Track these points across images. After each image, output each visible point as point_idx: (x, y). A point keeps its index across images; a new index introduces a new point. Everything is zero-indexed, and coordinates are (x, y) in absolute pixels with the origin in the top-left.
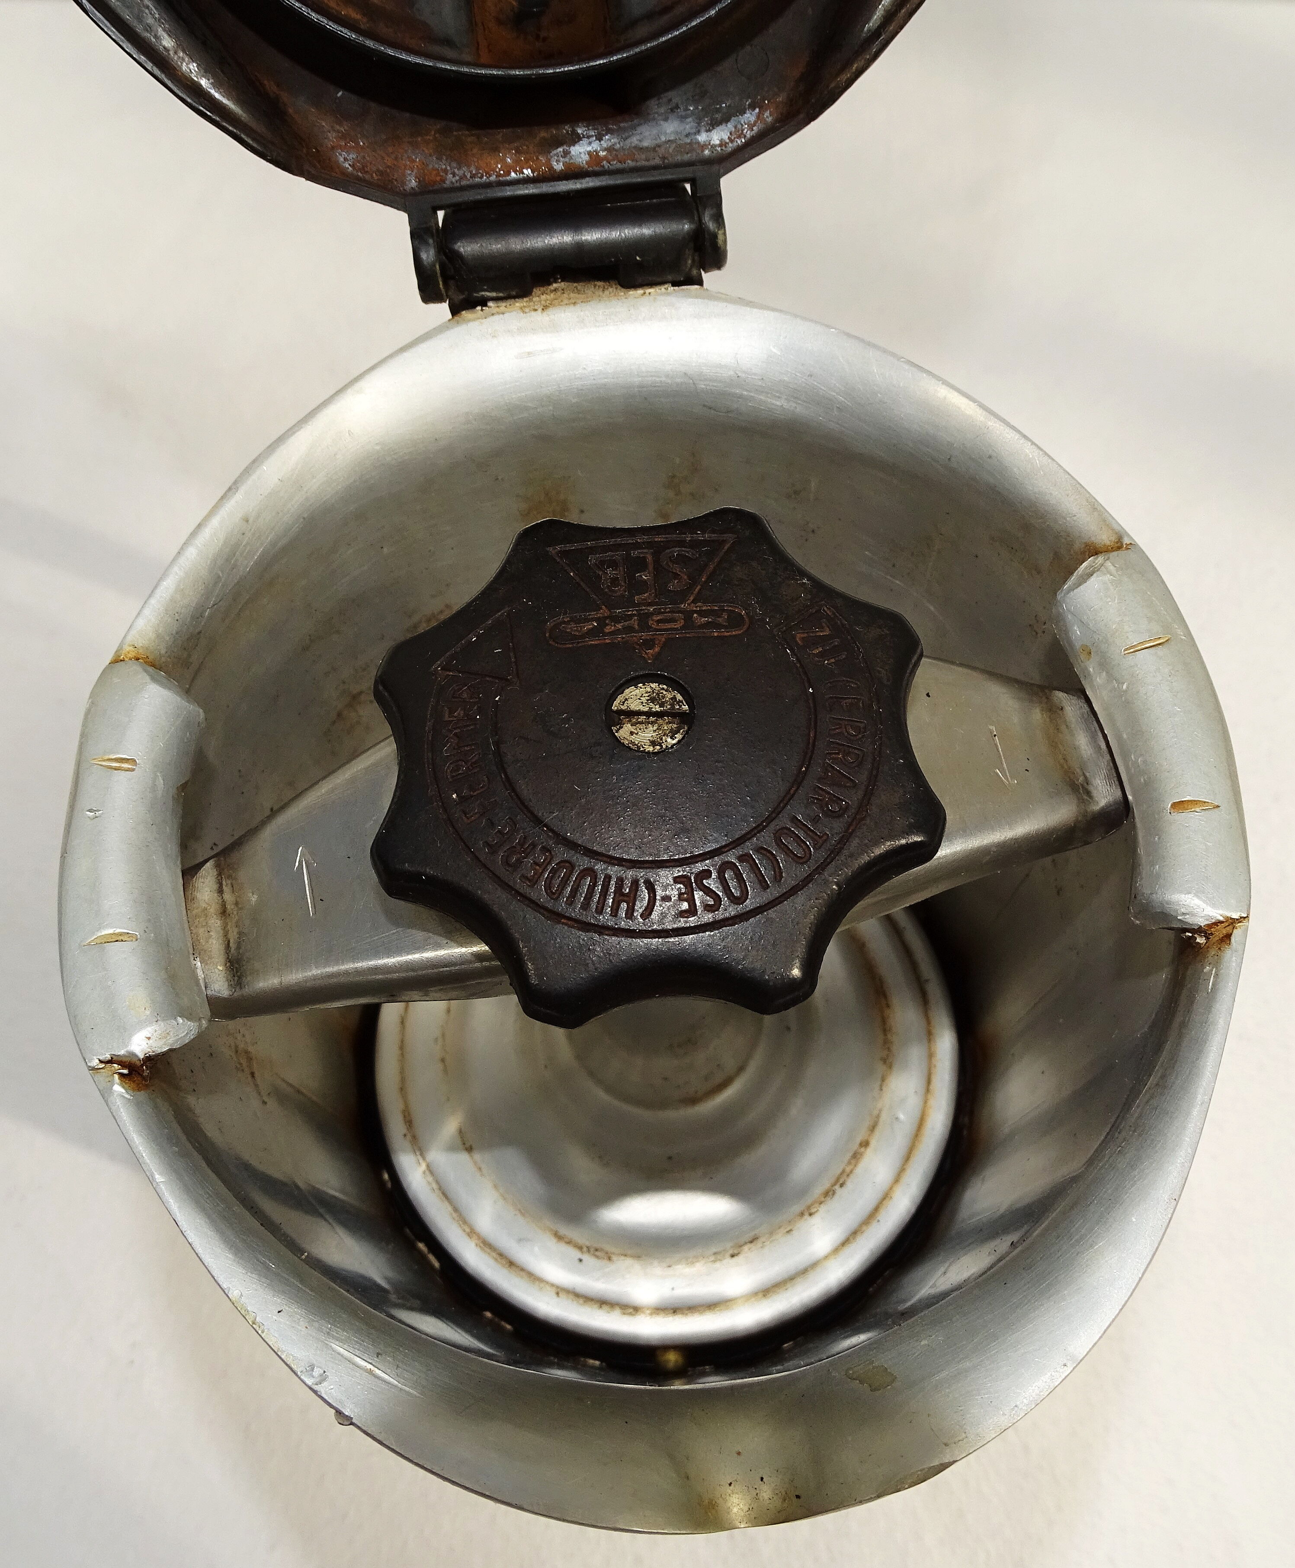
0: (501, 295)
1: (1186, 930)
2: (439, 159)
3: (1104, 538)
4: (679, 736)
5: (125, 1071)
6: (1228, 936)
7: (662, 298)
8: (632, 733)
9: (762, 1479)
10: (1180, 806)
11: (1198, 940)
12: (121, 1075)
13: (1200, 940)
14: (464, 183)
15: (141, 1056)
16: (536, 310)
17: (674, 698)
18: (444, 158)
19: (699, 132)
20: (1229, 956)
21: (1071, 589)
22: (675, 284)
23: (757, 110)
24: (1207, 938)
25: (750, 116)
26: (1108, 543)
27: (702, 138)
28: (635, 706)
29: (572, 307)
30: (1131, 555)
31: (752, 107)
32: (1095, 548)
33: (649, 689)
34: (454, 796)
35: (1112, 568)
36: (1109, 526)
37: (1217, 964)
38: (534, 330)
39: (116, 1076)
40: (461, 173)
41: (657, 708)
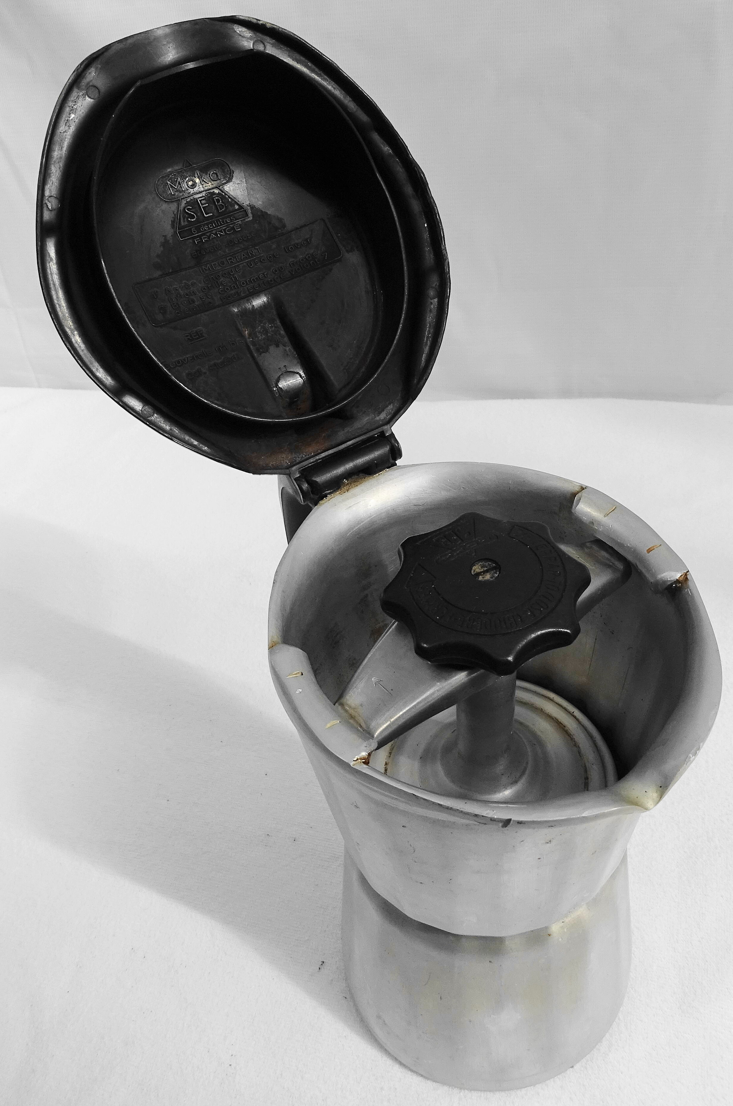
0: (331, 491)
1: (672, 584)
2: (292, 454)
3: (577, 489)
4: (498, 573)
5: (364, 761)
7: (386, 473)
8: (483, 578)
9: (646, 792)
10: (649, 551)
11: (678, 585)
13: (679, 585)
14: (303, 459)
15: (367, 754)
16: (345, 492)
17: (489, 564)
18: (293, 453)
19: (375, 417)
20: (690, 583)
21: (576, 508)
22: (389, 468)
23: (392, 404)
24: (681, 583)
25: (391, 407)
26: (578, 490)
27: (377, 418)
28: (478, 570)
29: (356, 488)
30: (588, 490)
31: (390, 404)
32: (576, 493)
33: (479, 565)
34: (438, 618)
35: (585, 495)
36: (576, 485)
37: (688, 587)
38: (348, 499)
39: (362, 763)
40: (301, 456)
41: (485, 569)
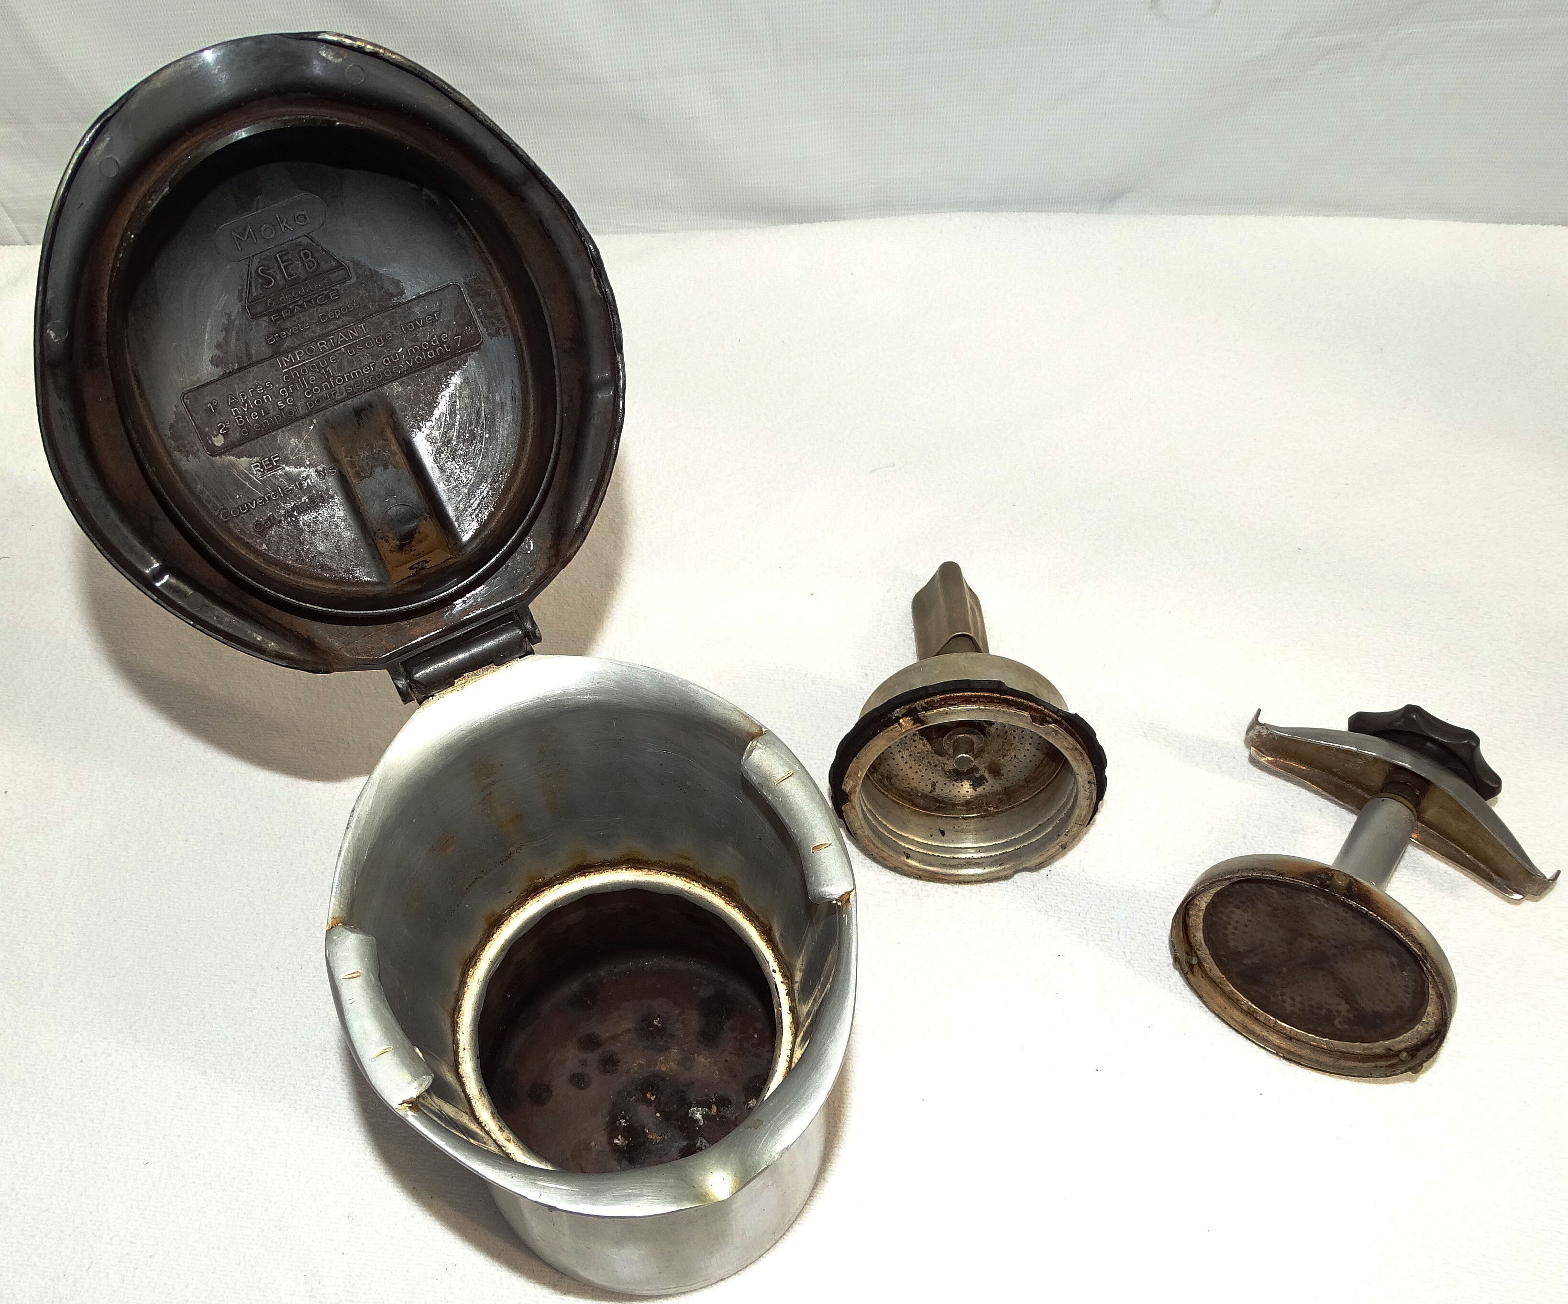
0: (439, 689)
1: (832, 901)
3: (754, 730)
5: (411, 1105)
6: (849, 899)
7: (516, 664)
10: (816, 848)
11: (837, 904)
12: (409, 1107)
13: (839, 903)
15: (415, 1097)
16: (458, 688)
20: (851, 907)
21: (748, 757)
22: (520, 657)
24: (841, 902)
26: (757, 731)
30: (768, 737)
32: (753, 734)
35: (760, 746)
36: (755, 724)
37: (847, 911)
39: (407, 1108)
